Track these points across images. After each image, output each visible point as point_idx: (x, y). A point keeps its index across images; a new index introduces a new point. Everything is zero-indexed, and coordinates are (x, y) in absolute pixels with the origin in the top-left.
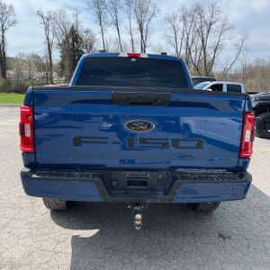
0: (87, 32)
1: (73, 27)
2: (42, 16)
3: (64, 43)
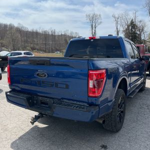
0: (140, 21)
1: (132, 20)
2: (115, 17)
3: (126, 30)
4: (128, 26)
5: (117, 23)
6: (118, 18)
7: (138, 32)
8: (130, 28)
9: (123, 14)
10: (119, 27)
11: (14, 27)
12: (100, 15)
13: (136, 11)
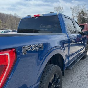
0: (87, 11)
1: (82, 10)
4: (80, 14)
5: (73, 12)
6: (73, 9)
7: (86, 18)
8: (81, 15)
9: (76, 7)
10: (74, 15)
11: (12, 16)
12: (62, 8)
13: (85, 5)
